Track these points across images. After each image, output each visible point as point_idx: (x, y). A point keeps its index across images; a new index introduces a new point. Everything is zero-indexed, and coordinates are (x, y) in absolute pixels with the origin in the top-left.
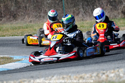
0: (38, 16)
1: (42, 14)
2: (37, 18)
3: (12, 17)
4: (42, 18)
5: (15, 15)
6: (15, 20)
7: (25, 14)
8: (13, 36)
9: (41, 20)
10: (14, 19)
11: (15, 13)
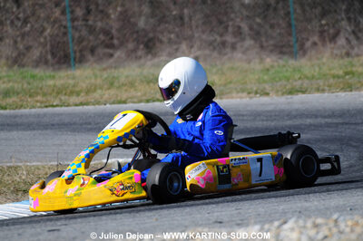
0: (215, 44)
1: (229, 38)
2: (214, 48)
3: (142, 46)
4: (228, 50)
5: (150, 40)
6: (149, 57)
7: (178, 36)
8: (148, 101)
9: (225, 54)
10: (147, 54)
11: (151, 35)
